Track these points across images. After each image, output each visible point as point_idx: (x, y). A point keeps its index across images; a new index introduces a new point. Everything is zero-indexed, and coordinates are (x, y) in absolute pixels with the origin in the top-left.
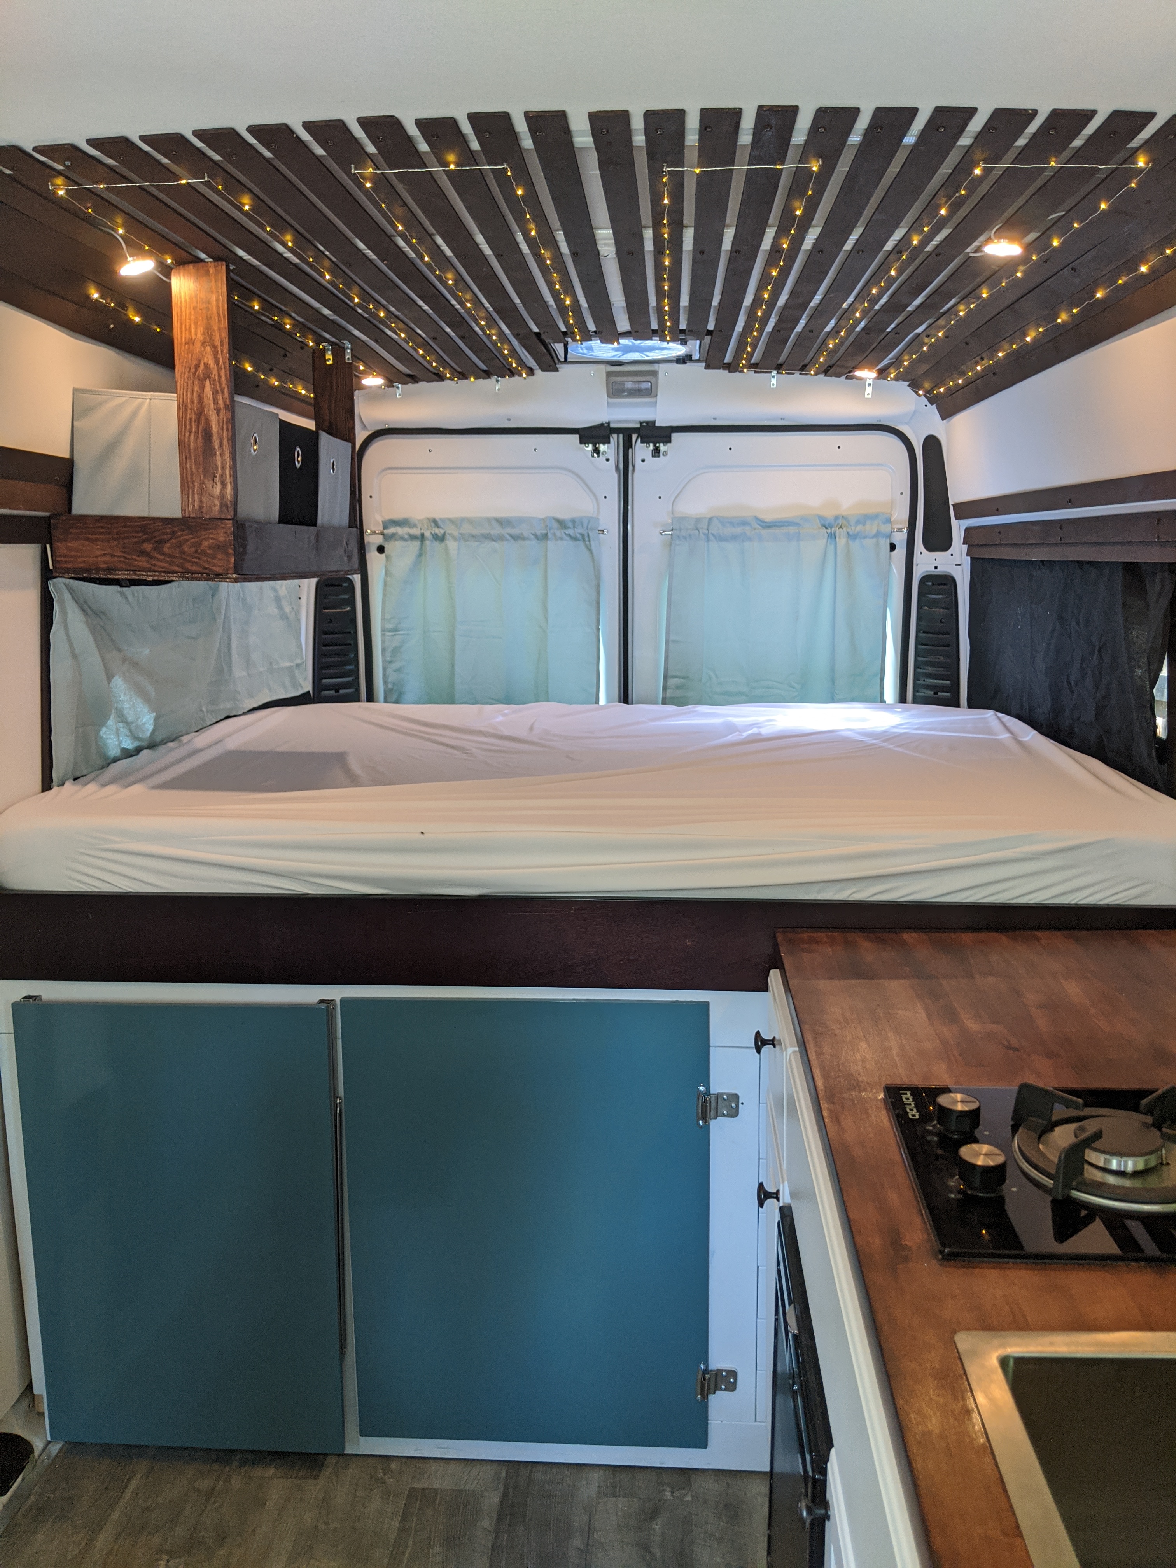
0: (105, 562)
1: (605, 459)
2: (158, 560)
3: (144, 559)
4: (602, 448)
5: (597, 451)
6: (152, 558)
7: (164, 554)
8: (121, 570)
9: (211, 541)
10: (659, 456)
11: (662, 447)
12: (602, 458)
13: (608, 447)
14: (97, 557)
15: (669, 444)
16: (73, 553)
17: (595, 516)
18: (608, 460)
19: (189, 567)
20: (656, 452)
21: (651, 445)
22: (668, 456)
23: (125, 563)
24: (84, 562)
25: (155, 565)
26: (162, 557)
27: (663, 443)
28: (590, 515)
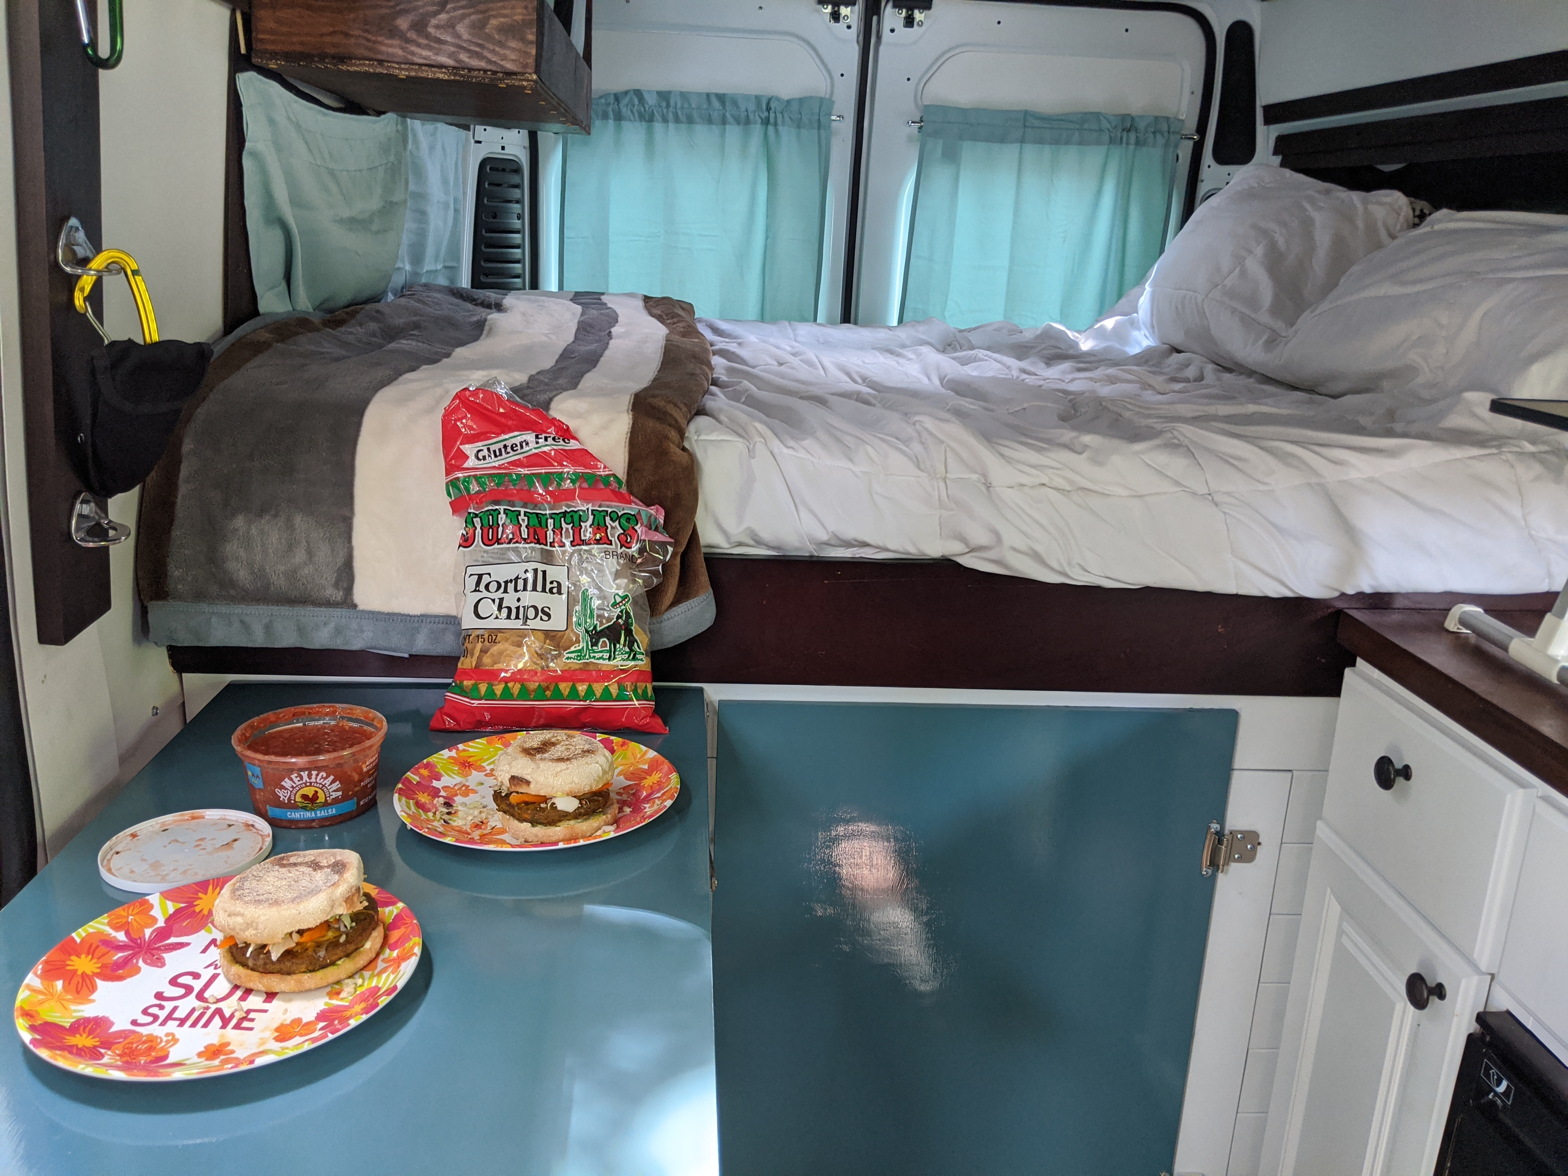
0: (334, 45)
1: (845, 25)
2: (419, 45)
3: (396, 42)
4: (844, 11)
5: (836, 16)
6: (408, 41)
7: (428, 36)
8: (359, 59)
9: (502, 20)
10: (912, 26)
11: (918, 15)
12: (842, 25)
13: (852, 11)
14: (322, 35)
15: (926, 12)
16: (284, 29)
17: (828, 96)
18: (849, 27)
19: (466, 60)
20: (909, 22)
21: (904, 11)
22: (924, 28)
23: (367, 48)
24: (302, 43)
25: (413, 54)
26: (424, 41)
27: (919, 8)
28: (822, 95)
